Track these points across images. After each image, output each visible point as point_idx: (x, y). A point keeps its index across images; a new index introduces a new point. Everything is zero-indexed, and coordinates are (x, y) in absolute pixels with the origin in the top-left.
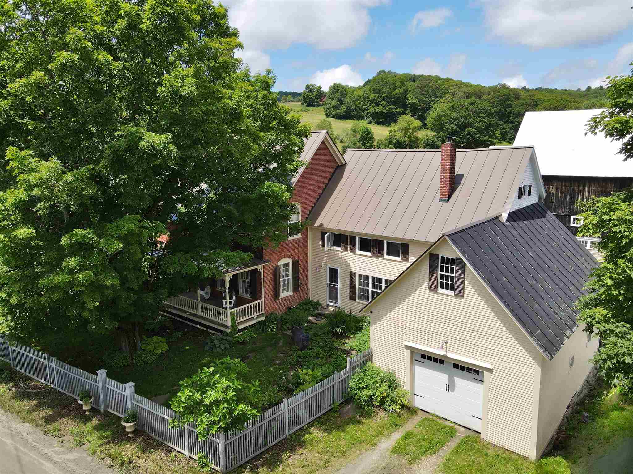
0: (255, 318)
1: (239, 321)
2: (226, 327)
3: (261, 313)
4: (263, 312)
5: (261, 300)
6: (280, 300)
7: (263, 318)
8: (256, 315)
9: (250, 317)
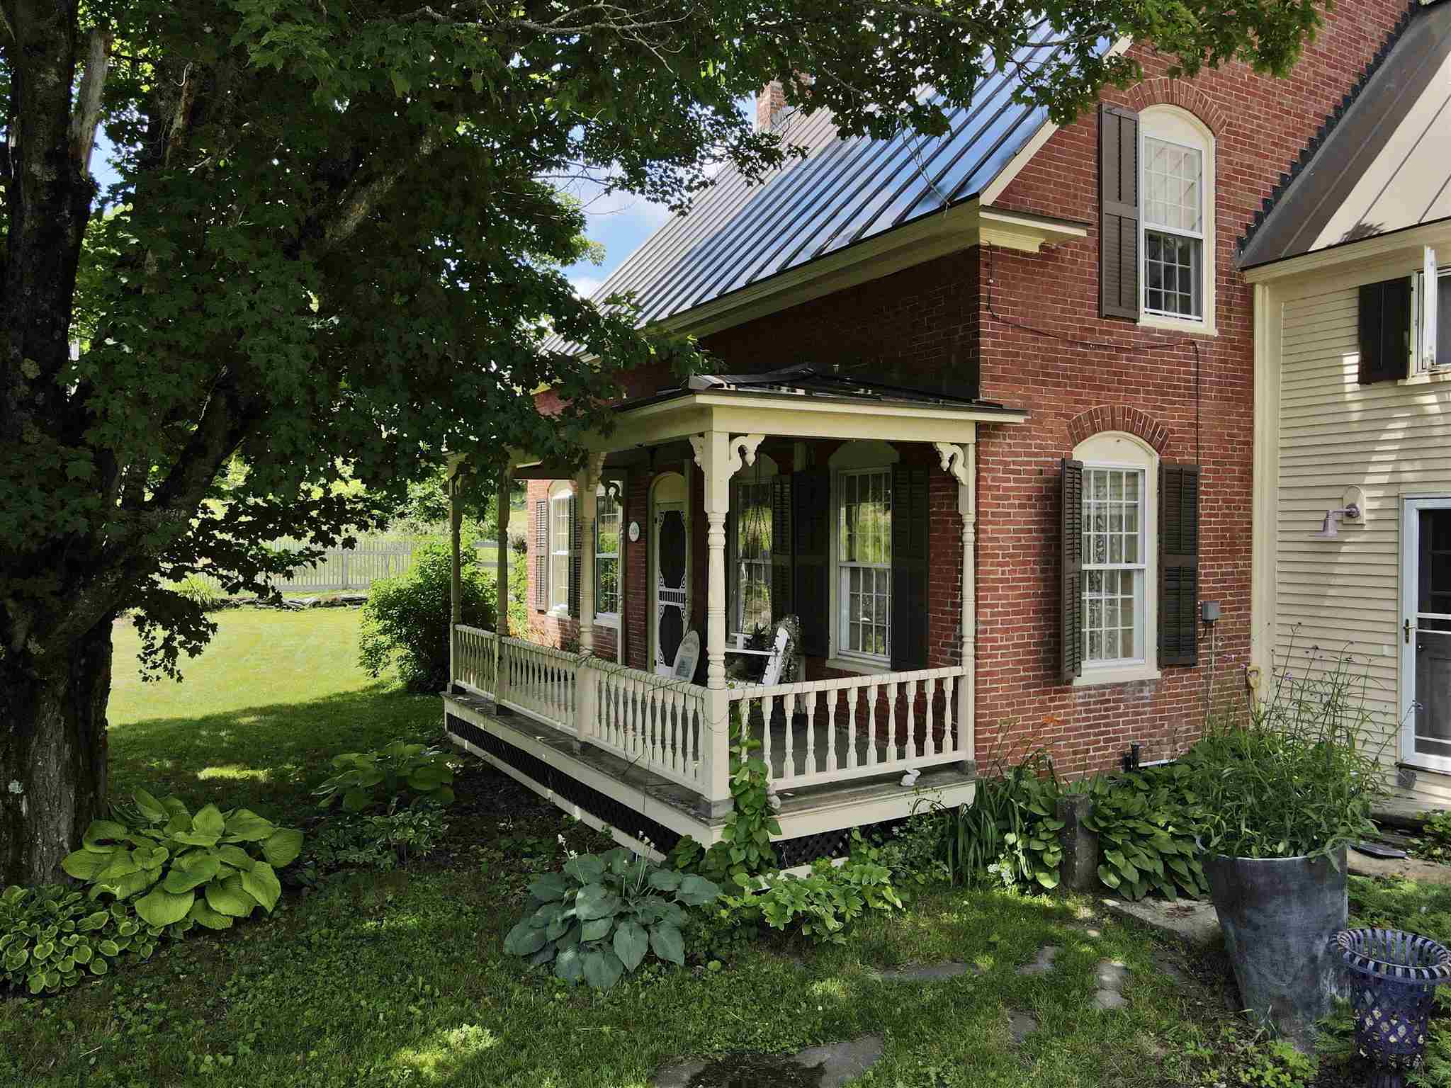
0: (908, 780)
1: (791, 781)
2: (693, 803)
3: (948, 756)
4: (966, 753)
5: (956, 671)
6: (1075, 698)
7: (961, 795)
8: (913, 763)
9: (874, 768)
